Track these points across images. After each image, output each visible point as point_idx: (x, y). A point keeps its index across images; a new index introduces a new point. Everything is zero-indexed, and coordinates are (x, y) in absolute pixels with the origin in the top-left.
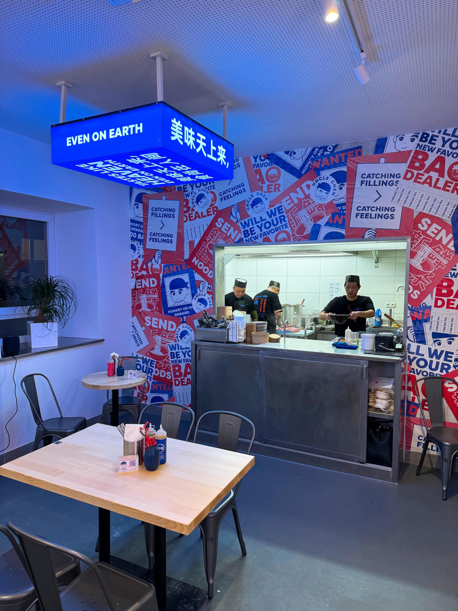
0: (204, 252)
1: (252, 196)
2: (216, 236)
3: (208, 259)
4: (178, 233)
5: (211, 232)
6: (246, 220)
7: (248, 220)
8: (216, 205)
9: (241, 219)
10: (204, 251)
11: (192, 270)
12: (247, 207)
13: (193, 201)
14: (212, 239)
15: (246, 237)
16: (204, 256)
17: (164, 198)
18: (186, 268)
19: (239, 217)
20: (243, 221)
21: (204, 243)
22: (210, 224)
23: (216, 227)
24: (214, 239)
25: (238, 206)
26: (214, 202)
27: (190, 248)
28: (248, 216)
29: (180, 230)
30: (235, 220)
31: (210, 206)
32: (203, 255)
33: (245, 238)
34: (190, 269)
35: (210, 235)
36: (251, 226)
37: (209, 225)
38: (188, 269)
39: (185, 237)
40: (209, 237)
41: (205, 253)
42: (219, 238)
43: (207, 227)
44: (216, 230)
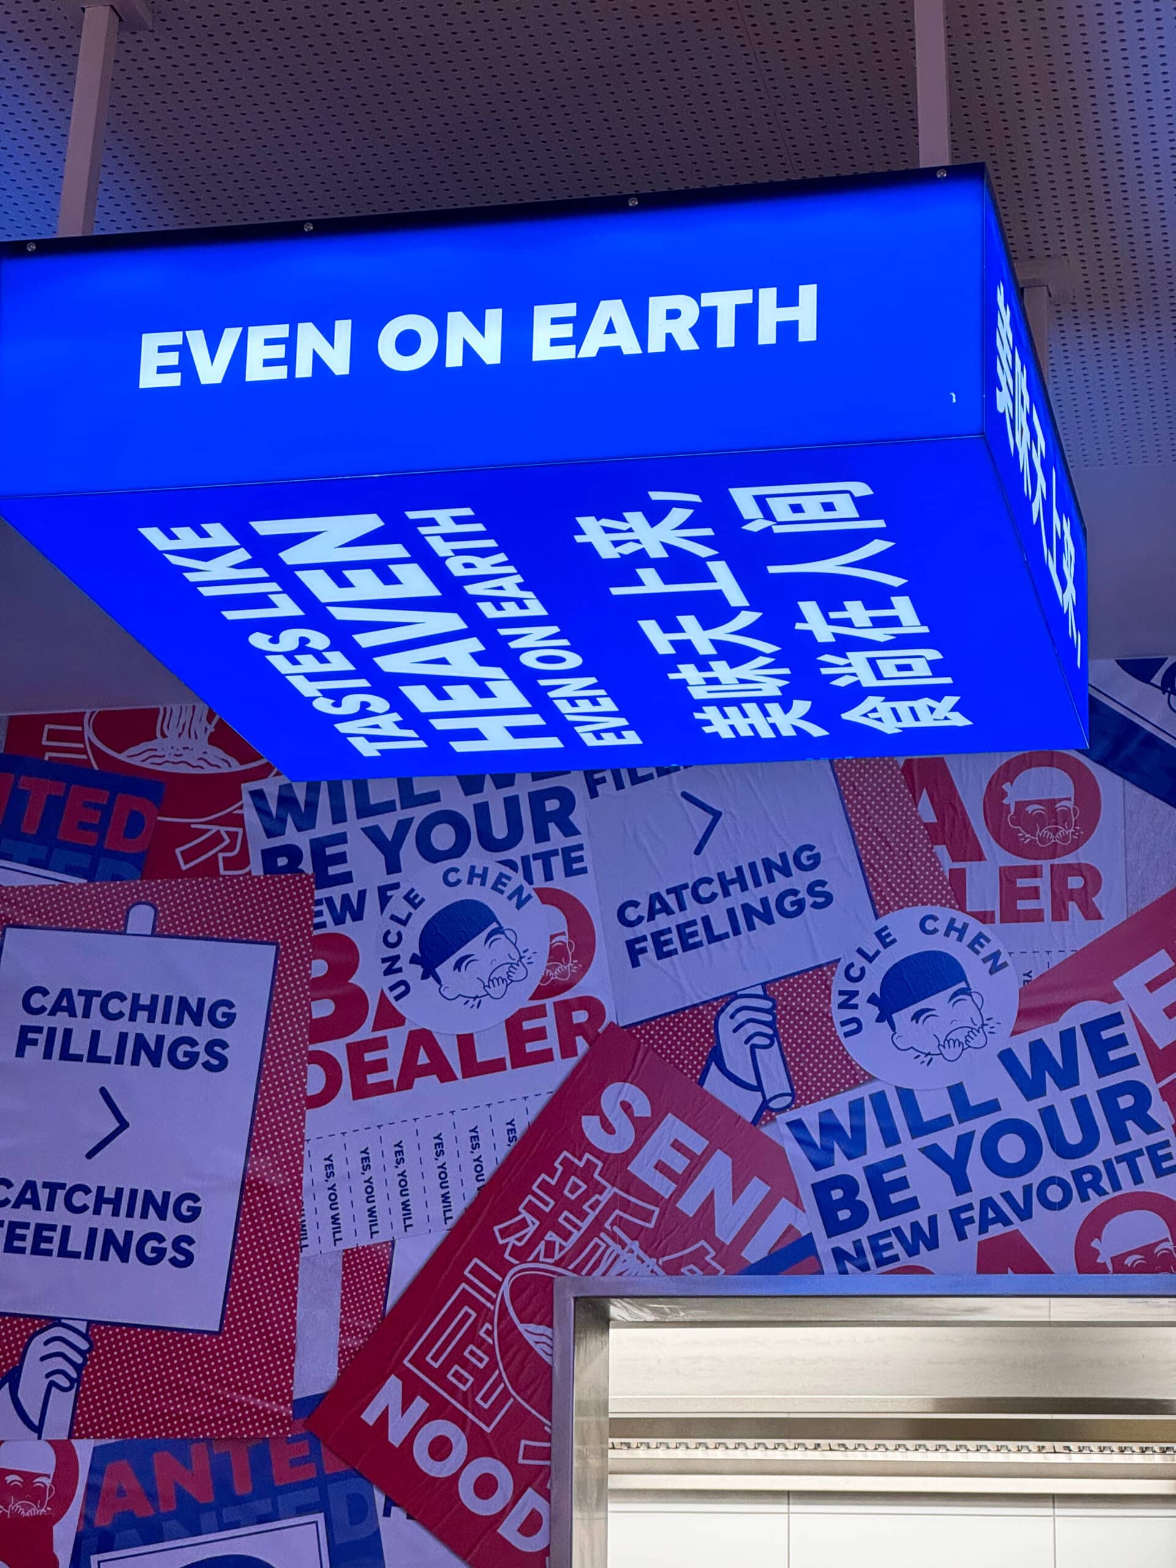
0: (472, 1337)
1: (883, 937)
2: (582, 1215)
3: (505, 1395)
4: (248, 1186)
5: (544, 1186)
6: (839, 1106)
7: (856, 1109)
8: (588, 986)
9: (797, 1098)
10: (474, 1327)
11: (355, 1485)
12: (839, 1016)
13: (392, 952)
14: (551, 1236)
15: (833, 1228)
16: (473, 1370)
17: (141, 917)
18: (309, 1472)
19: (776, 1081)
20: (810, 1115)
21: (476, 1271)
22: (534, 1128)
23: (582, 1145)
24: (566, 1236)
25: (767, 1004)
26: (570, 967)
27: (346, 1309)
28: (857, 1076)
29: (262, 1164)
30: (745, 1105)
31: (534, 997)
32: (465, 1363)
33: (830, 1235)
34: (337, 1478)
35: (532, 1209)
36: (876, 1151)
37: (521, 1129)
38: (322, 1482)
39: (309, 1219)
40: (523, 1224)
41: (481, 1343)
42: (613, 1236)
43: (503, 1150)
44: (586, 1173)
